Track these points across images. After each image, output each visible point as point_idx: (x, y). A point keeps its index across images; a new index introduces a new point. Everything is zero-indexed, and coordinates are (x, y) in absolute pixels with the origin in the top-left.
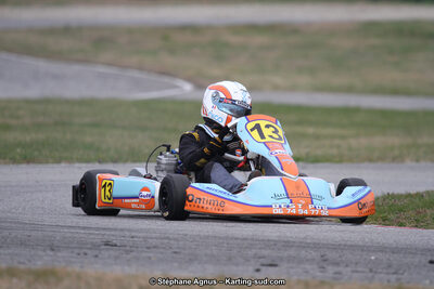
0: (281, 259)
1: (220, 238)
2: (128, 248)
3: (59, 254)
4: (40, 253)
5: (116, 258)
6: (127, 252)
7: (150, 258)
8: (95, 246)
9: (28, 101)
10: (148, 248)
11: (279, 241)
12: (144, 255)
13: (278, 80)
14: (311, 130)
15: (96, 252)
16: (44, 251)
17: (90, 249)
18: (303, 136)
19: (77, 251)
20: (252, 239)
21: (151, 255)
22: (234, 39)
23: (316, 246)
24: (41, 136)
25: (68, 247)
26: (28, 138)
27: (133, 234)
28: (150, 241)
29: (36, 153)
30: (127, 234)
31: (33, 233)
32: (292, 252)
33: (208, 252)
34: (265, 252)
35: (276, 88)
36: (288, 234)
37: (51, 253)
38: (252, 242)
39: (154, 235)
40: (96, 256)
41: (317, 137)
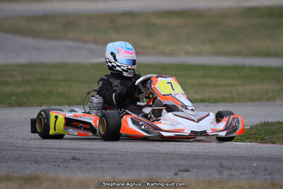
0: (192, 166)
1: (150, 153)
2: (88, 161)
3: (41, 166)
4: (28, 165)
5: (80, 168)
6: (87, 164)
7: (102, 168)
8: (65, 160)
9: (20, 66)
10: (102, 161)
11: (191, 155)
12: (99, 165)
13: (189, 48)
14: (212, 81)
15: (66, 164)
16: (31, 164)
17: (62, 162)
18: (207, 85)
19: (53, 164)
20: (172, 154)
21: (104, 165)
22: (159, 21)
23: (216, 157)
24: (28, 89)
25: (47, 162)
26: (20, 90)
27: (91, 152)
28: (103, 156)
29: (25, 100)
30: (87, 152)
31: (23, 153)
32: (200, 162)
33: (143, 163)
34: (181, 162)
35: (188, 53)
36: (197, 150)
37: (35, 165)
38: (172, 156)
39: (105, 152)
40: (66, 167)
41: (216, 86)
